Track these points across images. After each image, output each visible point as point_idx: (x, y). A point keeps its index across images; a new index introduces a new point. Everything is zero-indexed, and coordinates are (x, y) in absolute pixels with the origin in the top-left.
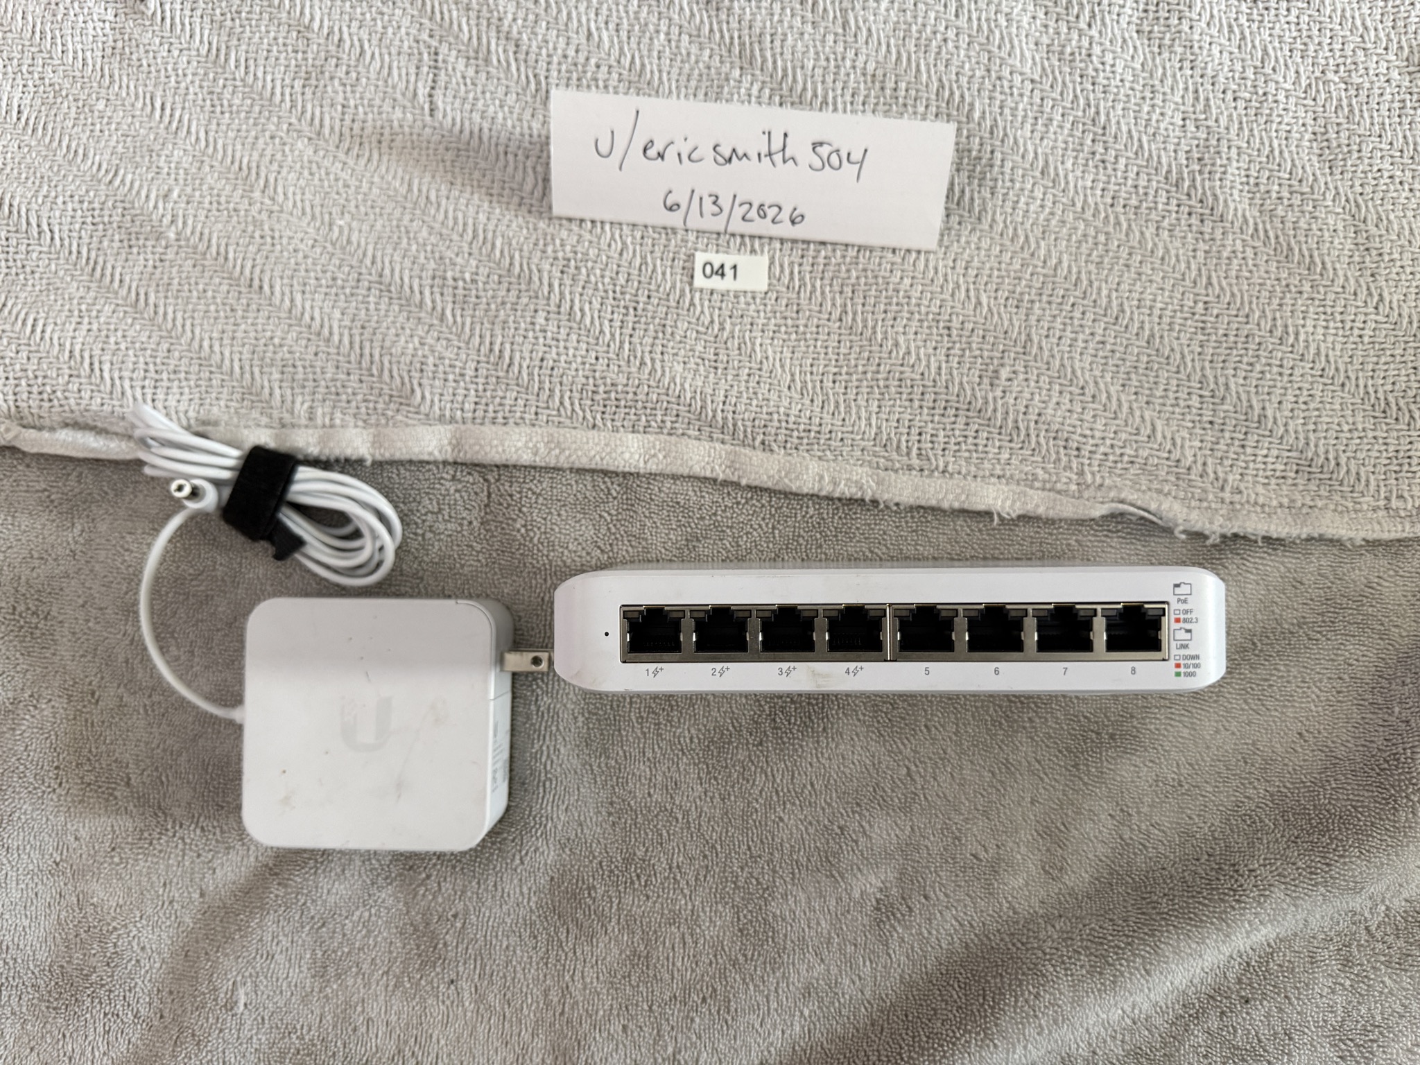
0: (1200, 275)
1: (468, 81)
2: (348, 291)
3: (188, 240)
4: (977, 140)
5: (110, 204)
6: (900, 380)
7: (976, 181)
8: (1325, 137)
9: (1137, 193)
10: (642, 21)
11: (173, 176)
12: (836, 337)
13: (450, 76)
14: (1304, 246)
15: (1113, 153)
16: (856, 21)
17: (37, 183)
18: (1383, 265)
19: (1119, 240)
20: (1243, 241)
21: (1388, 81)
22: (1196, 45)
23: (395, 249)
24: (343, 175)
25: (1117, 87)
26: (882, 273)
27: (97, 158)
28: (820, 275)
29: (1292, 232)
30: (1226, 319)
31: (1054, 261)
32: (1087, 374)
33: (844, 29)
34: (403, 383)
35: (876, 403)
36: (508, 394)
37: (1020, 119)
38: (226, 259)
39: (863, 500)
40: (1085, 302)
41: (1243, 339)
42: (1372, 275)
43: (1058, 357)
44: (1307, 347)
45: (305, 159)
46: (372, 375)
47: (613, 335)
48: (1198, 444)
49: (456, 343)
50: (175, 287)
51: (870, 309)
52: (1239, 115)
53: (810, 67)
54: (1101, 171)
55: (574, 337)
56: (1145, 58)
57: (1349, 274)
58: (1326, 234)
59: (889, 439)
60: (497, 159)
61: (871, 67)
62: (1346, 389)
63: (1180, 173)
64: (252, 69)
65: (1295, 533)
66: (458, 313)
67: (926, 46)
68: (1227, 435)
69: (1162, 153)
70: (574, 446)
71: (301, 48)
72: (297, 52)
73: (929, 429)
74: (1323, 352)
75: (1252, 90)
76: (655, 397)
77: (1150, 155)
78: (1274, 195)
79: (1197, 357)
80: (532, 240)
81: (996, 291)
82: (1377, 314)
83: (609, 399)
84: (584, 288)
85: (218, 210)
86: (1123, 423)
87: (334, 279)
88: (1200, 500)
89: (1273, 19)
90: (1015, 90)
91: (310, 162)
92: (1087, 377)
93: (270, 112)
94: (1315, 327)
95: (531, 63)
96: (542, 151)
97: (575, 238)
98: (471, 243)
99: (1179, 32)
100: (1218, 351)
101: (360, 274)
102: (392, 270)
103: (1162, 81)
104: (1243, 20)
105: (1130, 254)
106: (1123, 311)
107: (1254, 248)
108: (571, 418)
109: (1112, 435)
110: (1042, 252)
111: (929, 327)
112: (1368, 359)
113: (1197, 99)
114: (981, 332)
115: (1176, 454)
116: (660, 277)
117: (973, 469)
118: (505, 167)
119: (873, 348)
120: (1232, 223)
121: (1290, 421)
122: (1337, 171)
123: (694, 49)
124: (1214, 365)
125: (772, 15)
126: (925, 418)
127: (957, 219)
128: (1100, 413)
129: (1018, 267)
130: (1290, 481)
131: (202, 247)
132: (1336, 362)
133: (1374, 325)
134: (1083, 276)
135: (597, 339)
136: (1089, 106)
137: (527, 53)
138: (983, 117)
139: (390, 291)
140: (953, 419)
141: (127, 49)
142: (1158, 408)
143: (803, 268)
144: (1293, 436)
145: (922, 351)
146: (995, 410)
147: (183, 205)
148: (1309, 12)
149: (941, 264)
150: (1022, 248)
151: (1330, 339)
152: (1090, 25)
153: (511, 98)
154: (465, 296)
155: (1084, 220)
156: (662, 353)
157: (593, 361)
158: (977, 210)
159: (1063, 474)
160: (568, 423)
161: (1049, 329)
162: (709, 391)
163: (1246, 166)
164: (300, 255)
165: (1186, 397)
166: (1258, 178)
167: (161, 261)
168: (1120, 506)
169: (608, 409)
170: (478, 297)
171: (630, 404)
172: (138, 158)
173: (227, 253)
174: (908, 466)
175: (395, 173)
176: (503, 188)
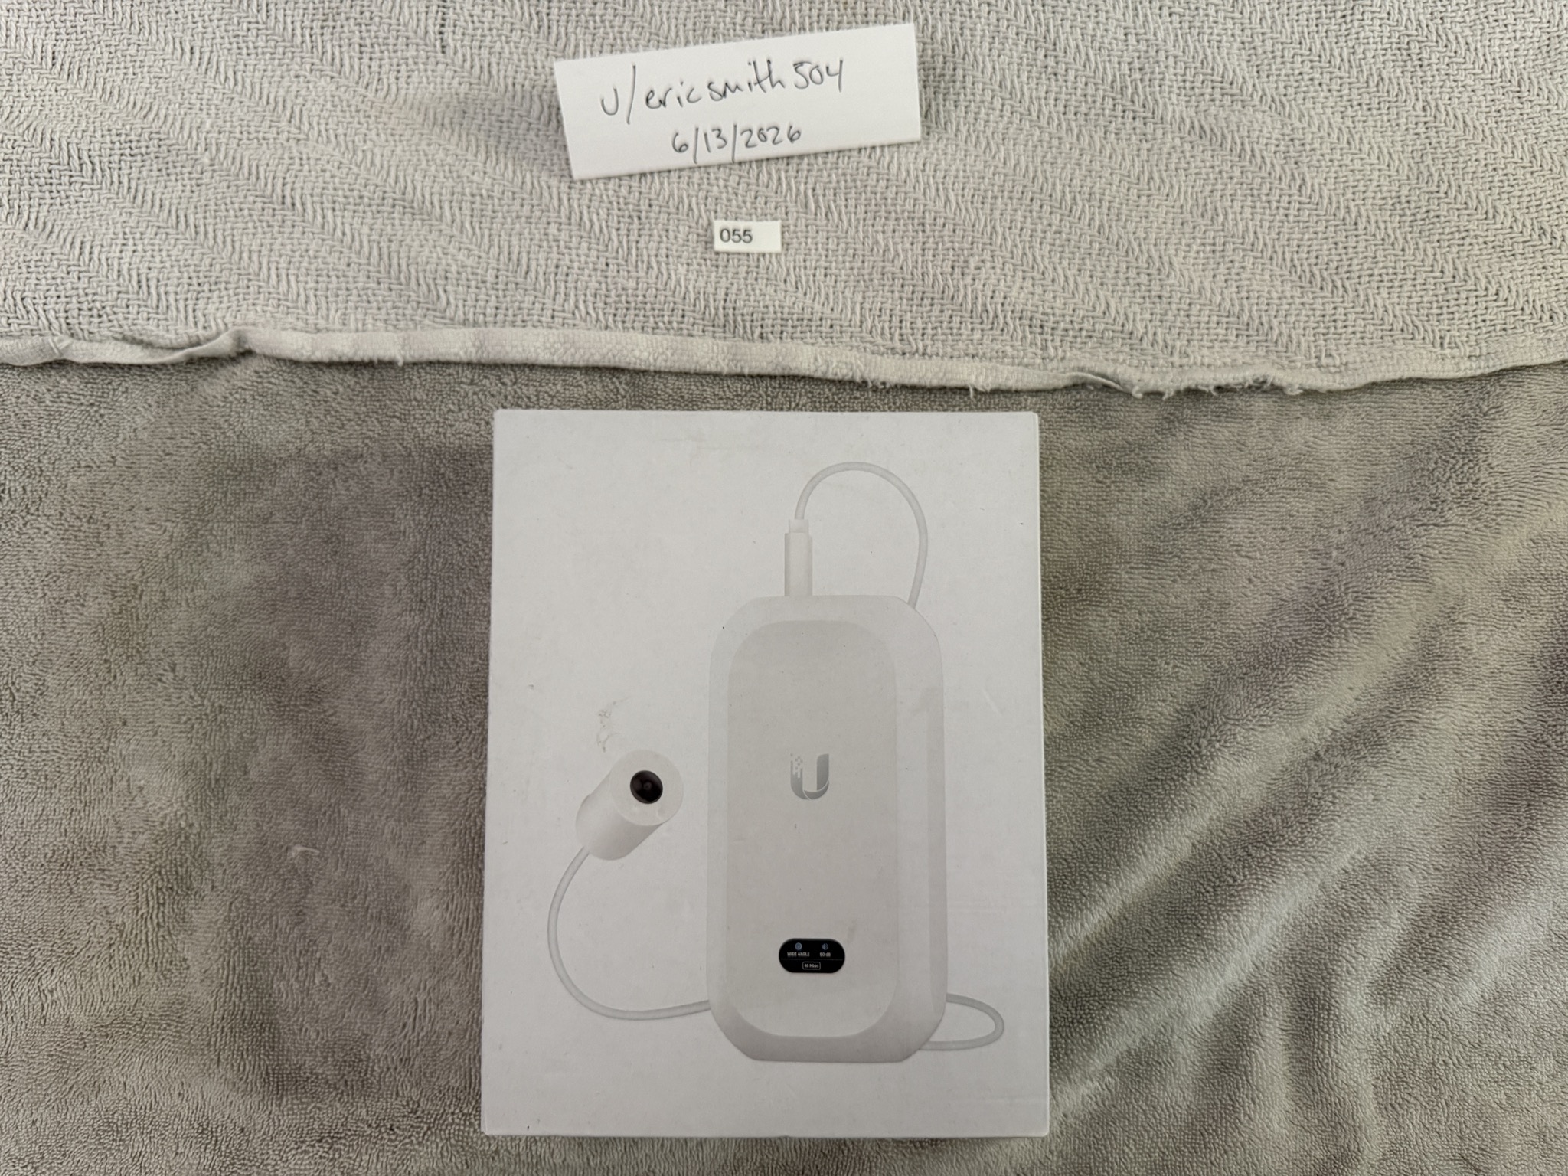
0: (1143, 172)
2: (374, 208)
4: (941, 59)
7: (941, 96)
8: (1252, 45)
9: (1086, 102)
11: (205, 112)
13: (458, 15)
15: (1064, 66)
17: (76, 121)
18: (1304, 154)
20: (1181, 138)
23: (416, 170)
24: (362, 107)
25: (1065, 7)
26: (860, 177)
27: (132, 98)
28: (804, 180)
30: (1165, 209)
31: (1013, 162)
32: (1047, 261)
34: (429, 291)
36: (526, 298)
37: (978, 38)
39: (853, 381)
42: (1296, 163)
43: (1020, 247)
45: (328, 93)
46: (401, 284)
47: (620, 242)
48: (1149, 317)
49: (476, 253)
51: (853, 210)
52: (1175, 29)
54: (1053, 82)
55: (584, 245)
57: (1275, 162)
59: (874, 325)
60: (506, 90)
62: (1275, 262)
63: (1124, 82)
64: (273, 13)
66: (477, 225)
68: (1174, 306)
69: (1108, 65)
73: (909, 317)
74: (1252, 229)
75: (1186, 5)
76: (662, 299)
77: (1097, 67)
78: (1207, 97)
79: (1142, 243)
80: (540, 161)
81: (963, 189)
82: (1301, 196)
83: (620, 302)
84: (590, 201)
85: (249, 139)
86: (1080, 301)
87: (361, 197)
88: (1152, 369)
90: (973, 12)
91: (333, 96)
92: (1046, 263)
93: (293, 52)
94: (1242, 207)
100: (1160, 235)
101: (385, 192)
102: (415, 188)
105: (1081, 155)
106: (1076, 204)
107: (1191, 142)
108: (585, 321)
109: (1071, 312)
110: (1002, 155)
111: (905, 225)
112: (1293, 236)
113: (1137, 15)
114: (952, 227)
115: (1129, 327)
117: (949, 349)
118: (514, 97)
119: (857, 246)
120: (1171, 124)
121: (1226, 291)
122: (1264, 75)
124: (1159, 247)
126: (904, 307)
127: (926, 130)
128: (1059, 294)
129: (982, 167)
130: (1231, 344)
131: (234, 170)
132: (1264, 238)
133: (1297, 206)
134: (1039, 173)
135: (607, 246)
136: (1040, 24)
138: (945, 37)
139: (412, 208)
140: (929, 308)
142: (1111, 288)
143: (789, 174)
144: (1230, 304)
145: (900, 247)
146: (965, 296)
147: (216, 135)
149: (912, 166)
150: (984, 152)
151: (1258, 217)
153: (517, 34)
154: (482, 210)
155: (1040, 128)
156: (667, 256)
157: (604, 267)
158: (943, 121)
159: (1030, 350)
160: (583, 324)
161: (1011, 222)
162: (710, 290)
163: (1182, 72)
164: (328, 174)
165: (1135, 275)
166: (1193, 82)
167: (198, 185)
168: (1080, 374)
169: (619, 311)
170: (494, 212)
171: (639, 305)
172: (170, 97)
173: (258, 173)
174: (893, 349)
175: (413, 104)
176: (512, 116)
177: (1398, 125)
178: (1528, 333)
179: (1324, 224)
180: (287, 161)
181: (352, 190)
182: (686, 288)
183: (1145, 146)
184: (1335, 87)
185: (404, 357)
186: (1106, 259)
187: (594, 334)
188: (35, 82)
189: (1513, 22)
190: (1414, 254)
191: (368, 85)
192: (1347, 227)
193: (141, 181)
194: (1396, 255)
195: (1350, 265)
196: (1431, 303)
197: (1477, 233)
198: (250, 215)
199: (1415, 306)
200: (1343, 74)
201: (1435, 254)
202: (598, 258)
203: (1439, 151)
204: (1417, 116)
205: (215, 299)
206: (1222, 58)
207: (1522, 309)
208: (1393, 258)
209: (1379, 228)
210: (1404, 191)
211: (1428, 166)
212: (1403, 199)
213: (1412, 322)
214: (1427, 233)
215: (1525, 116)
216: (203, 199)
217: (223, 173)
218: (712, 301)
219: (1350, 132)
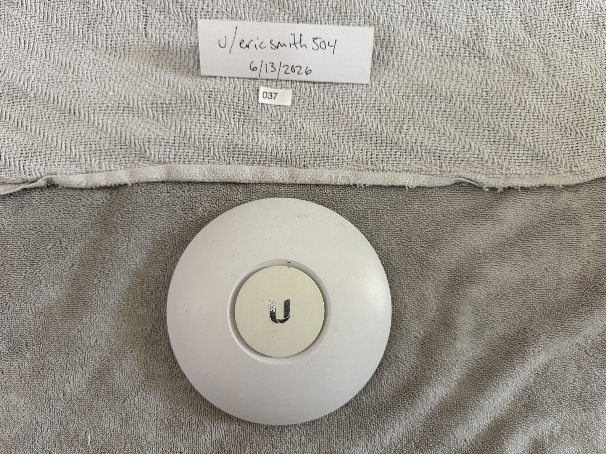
0: (483, 81)
2: (114, 112)
3: (40, 96)
4: (383, 32)
6: (361, 133)
7: (384, 49)
8: (526, 22)
9: (452, 50)
11: (31, 71)
12: (332, 116)
13: (153, 20)
14: (524, 66)
15: (440, 34)
18: (557, 72)
19: (447, 69)
20: (498, 66)
23: (134, 93)
24: (109, 64)
25: (438, 6)
28: (322, 91)
30: (496, 98)
31: (421, 79)
32: (440, 125)
34: (141, 148)
35: (352, 143)
36: (190, 151)
37: (400, 22)
38: (58, 102)
39: (350, 185)
40: (436, 95)
41: (504, 105)
42: (553, 76)
43: (427, 118)
44: (530, 107)
45: (91, 58)
46: (126, 146)
47: (235, 124)
48: (490, 151)
49: (164, 129)
50: (35, 117)
51: (346, 103)
52: (490, 15)
53: (309, 6)
54: (436, 41)
55: (218, 125)
57: (544, 76)
58: (532, 61)
59: (358, 158)
60: (177, 54)
61: (335, 4)
62: (548, 123)
63: (469, 40)
64: (64, 22)
65: (534, 184)
66: (165, 118)
68: (501, 146)
69: (460, 32)
70: (221, 172)
71: (85, 10)
72: (84, 13)
73: (375, 152)
74: (537, 109)
75: (495, 5)
76: (255, 150)
77: (455, 34)
79: (485, 115)
80: (195, 85)
81: (398, 93)
82: (557, 91)
83: (235, 151)
84: (220, 104)
85: (53, 83)
86: (457, 144)
87: (108, 107)
88: (493, 174)
90: (396, 10)
91: (94, 59)
92: (440, 126)
93: (74, 40)
94: (532, 98)
95: (188, 12)
96: (196, 49)
97: (214, 83)
98: (168, 88)
100: (494, 111)
101: (119, 104)
102: (134, 102)
105: (452, 74)
106: (453, 97)
107: (503, 68)
108: (219, 160)
109: (453, 149)
110: (416, 75)
111: (371, 110)
112: (556, 111)
113: (472, 10)
114: (394, 111)
115: (481, 155)
117: (395, 168)
118: (181, 57)
120: (493, 59)
121: (527, 138)
122: (533, 35)
124: (493, 117)
126: (373, 148)
127: (378, 65)
128: (447, 141)
129: (406, 82)
130: (529, 164)
131: (46, 99)
132: (543, 112)
133: (556, 96)
134: (434, 84)
135: (229, 126)
136: (428, 15)
137: (186, 8)
138: (384, 22)
139: (133, 111)
140: (385, 148)
141: (6, 19)
142: (471, 137)
144: (529, 144)
145: (369, 120)
146: (403, 142)
147: (36, 82)
149: (373, 83)
150: (407, 74)
151: (539, 103)
153: (181, 28)
154: (167, 110)
155: (431, 62)
157: (227, 135)
158: (386, 61)
159: (434, 167)
160: (218, 162)
161: (422, 107)
162: (279, 145)
163: (495, 36)
164: (92, 98)
165: (482, 131)
166: (501, 40)
167: (28, 107)
168: (459, 179)
169: (235, 155)
170: (173, 111)
171: (244, 153)
172: (15, 64)
174: (368, 168)
175: (132, 62)
176: (180, 66)
179: (569, 104)
180: (72, 93)
181: (103, 104)
182: (267, 145)
185: (131, 182)
186: (468, 123)
187: (223, 167)
191: (110, 53)
192: (580, 105)
195: (583, 122)
198: (54, 120)
200: (569, 33)
202: (224, 131)
205: (34, 160)
206: (513, 29)
216: (30, 113)
218: (279, 150)
219: (576, 60)
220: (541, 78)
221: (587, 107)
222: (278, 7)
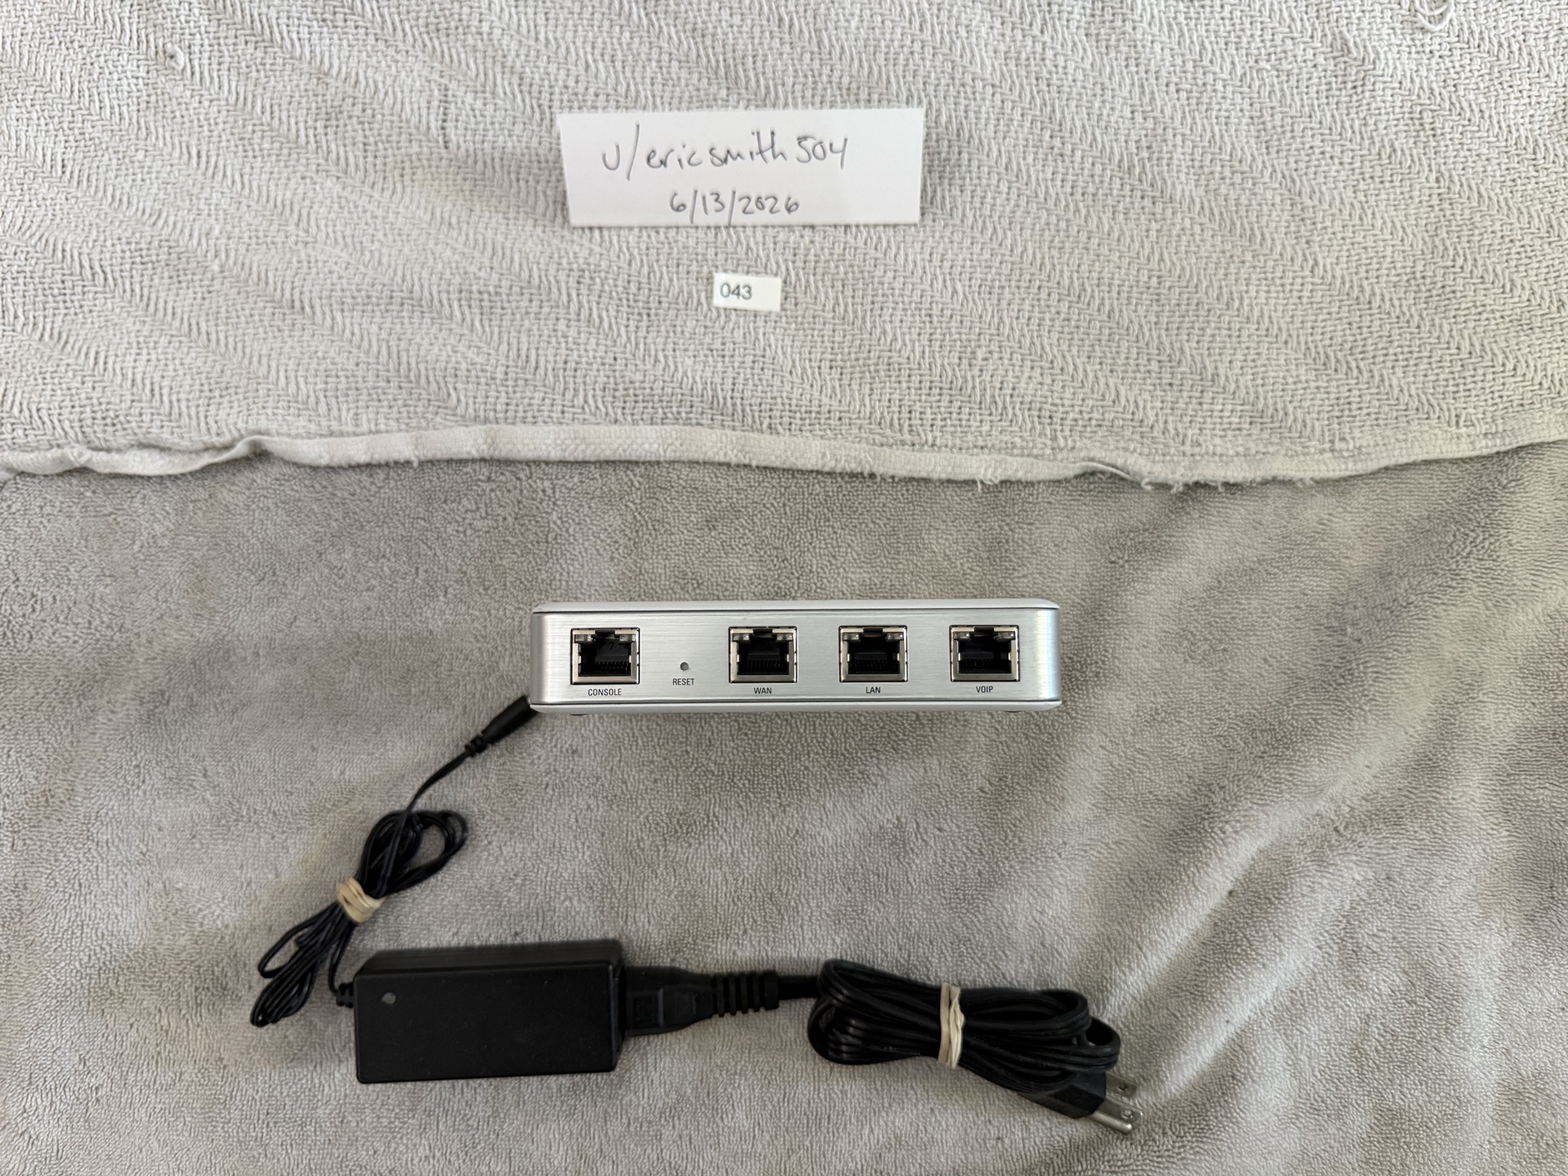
0: (1153, 253)
1: (477, 113)
2: (382, 308)
3: (231, 271)
4: (946, 143)
5: (155, 244)
6: (889, 364)
7: (946, 181)
8: (1261, 120)
9: (1093, 182)
10: (635, 51)
11: (213, 217)
12: (831, 327)
13: (460, 109)
14: (1245, 221)
15: (1070, 147)
16: (830, 40)
17: (86, 229)
18: (1316, 233)
19: (1078, 226)
20: (1191, 219)
21: (1315, 66)
22: (1139, 44)
23: (423, 268)
24: (370, 207)
25: (1070, 87)
26: (867, 268)
27: (141, 205)
28: (812, 271)
29: (1234, 208)
30: (1177, 290)
31: (1020, 249)
32: (1055, 349)
33: (819, 48)
34: (439, 388)
35: (868, 386)
36: (536, 395)
37: (983, 121)
39: (862, 474)
41: (1194, 307)
42: (1307, 243)
43: (1028, 335)
44: (1251, 310)
45: (335, 195)
46: (410, 382)
47: (629, 338)
48: (1159, 405)
49: (486, 350)
51: (859, 300)
52: (1182, 105)
53: (791, 84)
54: (1060, 164)
55: (593, 341)
56: (1094, 59)
57: (1286, 242)
58: (1265, 208)
59: (883, 417)
60: (511, 186)
61: (846, 80)
62: (1289, 346)
63: (1131, 161)
64: (277, 114)
65: (1250, 477)
66: (486, 323)
67: (895, 59)
68: (1185, 394)
69: (1114, 144)
70: (598, 440)
71: (320, 90)
72: (316, 95)
73: (918, 407)
74: (1266, 314)
75: (1193, 82)
76: (670, 391)
77: (1104, 146)
78: (1217, 175)
79: (1153, 327)
80: (547, 254)
81: (970, 279)
82: (1313, 277)
83: (629, 395)
84: (600, 297)
85: (258, 244)
86: (1089, 391)
87: (369, 297)
88: (1164, 455)
89: (1208, 15)
90: (977, 95)
91: (339, 197)
92: (1055, 351)
93: (298, 154)
94: (1257, 292)
95: (535, 94)
96: (550, 176)
97: (587, 251)
98: (492, 259)
99: (1124, 33)
100: (1172, 319)
101: (392, 291)
102: (422, 286)
103: (1110, 79)
104: (1181, 18)
105: (1089, 238)
106: (1085, 290)
107: (1201, 225)
108: (595, 416)
109: (1080, 402)
110: (1009, 242)
111: (913, 315)
112: (1307, 318)
113: (1143, 93)
114: (959, 318)
115: (1139, 415)
116: (667, 283)
117: (958, 441)
118: (519, 193)
119: (864, 336)
120: (1181, 203)
121: (1241, 378)
122: (1273, 151)
123: (684, 74)
124: (1170, 332)
125: (753, 38)
126: (913, 397)
127: (931, 216)
128: (1068, 383)
129: (987, 256)
130: (1245, 432)
132: (1278, 322)
133: (1310, 287)
134: (1047, 260)
135: (615, 342)
136: (1045, 105)
137: (531, 85)
138: (949, 121)
139: (421, 306)
140: (938, 398)
141: (161, 103)
142: (1120, 375)
144: (1244, 391)
145: (907, 337)
146: (974, 387)
147: (224, 241)
148: (1242, 8)
149: (918, 256)
150: (991, 239)
151: (1272, 302)
152: (1042, 32)
153: (518, 128)
154: (491, 308)
155: (1047, 210)
156: (674, 350)
157: (612, 362)
158: (948, 207)
159: (1039, 440)
160: (592, 419)
161: (1019, 311)
163: (1190, 151)
164: (335, 276)
165: (1145, 362)
166: (1201, 161)
167: (209, 292)
168: (1091, 464)
169: (628, 404)
170: (503, 308)
171: (646, 399)
172: (179, 203)
173: (267, 278)
174: (901, 441)
175: (419, 203)
176: (518, 213)
177: (1411, 197)
178: (1546, 408)
179: (1338, 304)
180: (295, 264)
181: (359, 291)
182: (693, 379)
183: (1154, 226)
184: (1347, 160)
185: (418, 457)
186: (1115, 345)
187: (603, 429)
188: (45, 191)
189: (1528, 87)
190: (1430, 332)
191: (374, 184)
192: (1360, 307)
193: (152, 290)
194: (1411, 333)
196: (1447, 380)
197: (1494, 307)
198: (261, 321)
199: (1431, 384)
200: (1355, 147)
201: (1451, 331)
202: (606, 352)
203: (1454, 223)
204: (1430, 188)
205: (226, 405)
206: (1231, 136)
207: (1540, 384)
208: (1408, 336)
209: (1393, 306)
210: (1419, 267)
211: (1443, 239)
212: (1418, 275)
213: (1428, 400)
214: (1443, 309)
215: (1541, 185)
216: (214, 306)
217: (234, 280)
219: (1363, 208)
220: (1279, 248)
221: (1375, 311)
222: (724, 85)
